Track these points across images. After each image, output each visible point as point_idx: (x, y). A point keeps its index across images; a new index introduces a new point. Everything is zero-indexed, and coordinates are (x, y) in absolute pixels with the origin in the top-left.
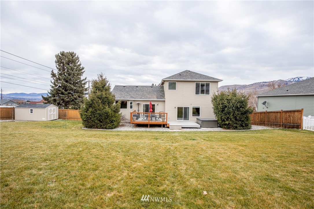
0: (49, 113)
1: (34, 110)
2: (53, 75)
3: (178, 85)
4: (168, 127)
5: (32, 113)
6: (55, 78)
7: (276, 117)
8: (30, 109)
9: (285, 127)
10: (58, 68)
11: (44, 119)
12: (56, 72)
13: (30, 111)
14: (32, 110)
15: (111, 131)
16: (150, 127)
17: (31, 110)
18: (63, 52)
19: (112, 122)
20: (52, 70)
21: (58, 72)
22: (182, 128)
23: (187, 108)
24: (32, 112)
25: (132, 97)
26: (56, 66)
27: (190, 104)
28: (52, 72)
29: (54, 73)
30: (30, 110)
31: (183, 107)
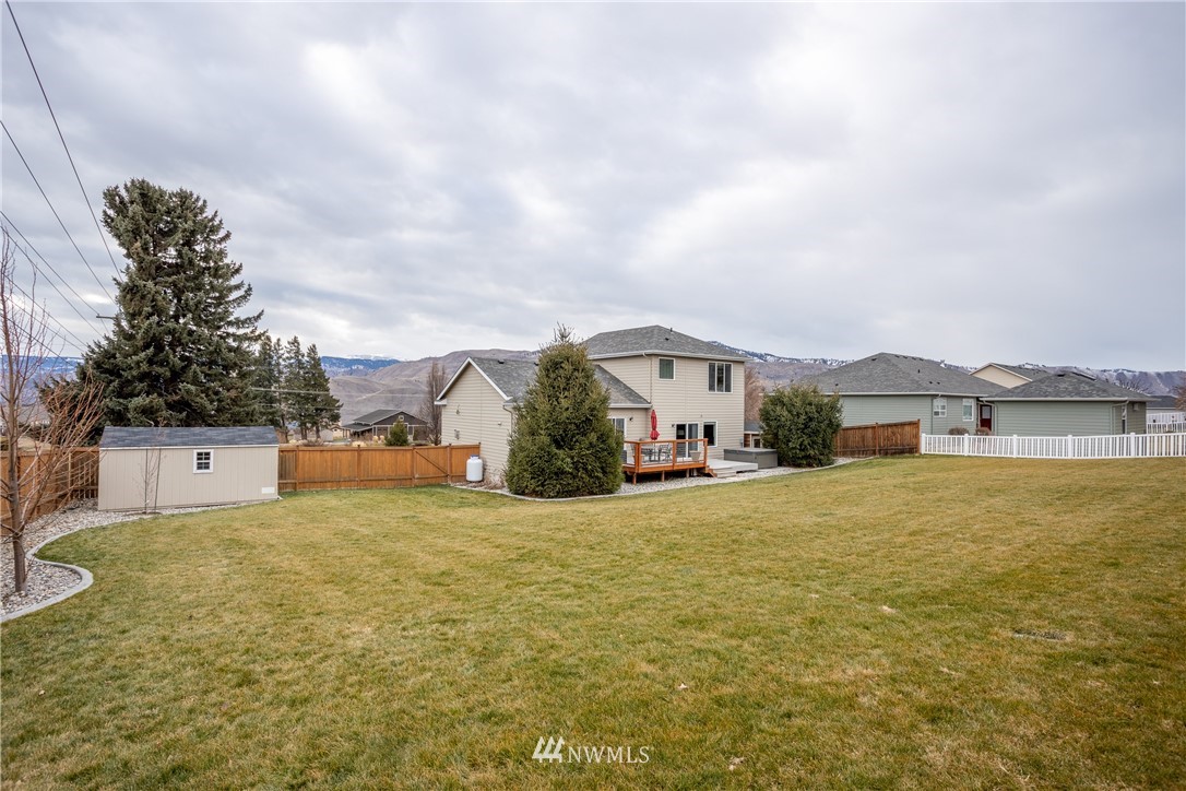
3: (675, 365)
4: (709, 475)
5: (208, 468)
7: (863, 437)
8: (195, 452)
9: (886, 454)
11: (269, 491)
13: (195, 462)
14: (208, 454)
16: (666, 479)
17: (199, 454)
22: (738, 472)
23: (692, 425)
27: (700, 416)
30: (195, 456)
31: (687, 423)
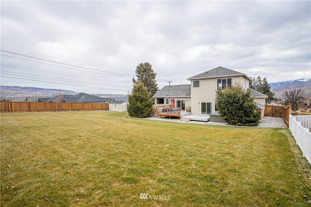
0: (124, 107)
1: (117, 105)
2: (134, 81)
3: (201, 83)
6: (135, 83)
8: (115, 104)
10: (137, 76)
11: (121, 111)
12: (136, 78)
15: (142, 120)
18: (142, 64)
19: (142, 113)
20: (133, 78)
21: (138, 79)
22: (191, 120)
23: (210, 103)
24: (115, 106)
25: (168, 95)
26: (136, 75)
27: (212, 100)
28: (133, 79)
29: (135, 79)
31: (206, 102)
